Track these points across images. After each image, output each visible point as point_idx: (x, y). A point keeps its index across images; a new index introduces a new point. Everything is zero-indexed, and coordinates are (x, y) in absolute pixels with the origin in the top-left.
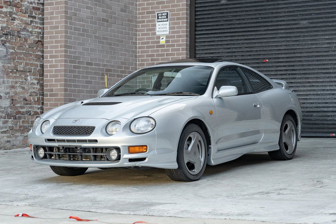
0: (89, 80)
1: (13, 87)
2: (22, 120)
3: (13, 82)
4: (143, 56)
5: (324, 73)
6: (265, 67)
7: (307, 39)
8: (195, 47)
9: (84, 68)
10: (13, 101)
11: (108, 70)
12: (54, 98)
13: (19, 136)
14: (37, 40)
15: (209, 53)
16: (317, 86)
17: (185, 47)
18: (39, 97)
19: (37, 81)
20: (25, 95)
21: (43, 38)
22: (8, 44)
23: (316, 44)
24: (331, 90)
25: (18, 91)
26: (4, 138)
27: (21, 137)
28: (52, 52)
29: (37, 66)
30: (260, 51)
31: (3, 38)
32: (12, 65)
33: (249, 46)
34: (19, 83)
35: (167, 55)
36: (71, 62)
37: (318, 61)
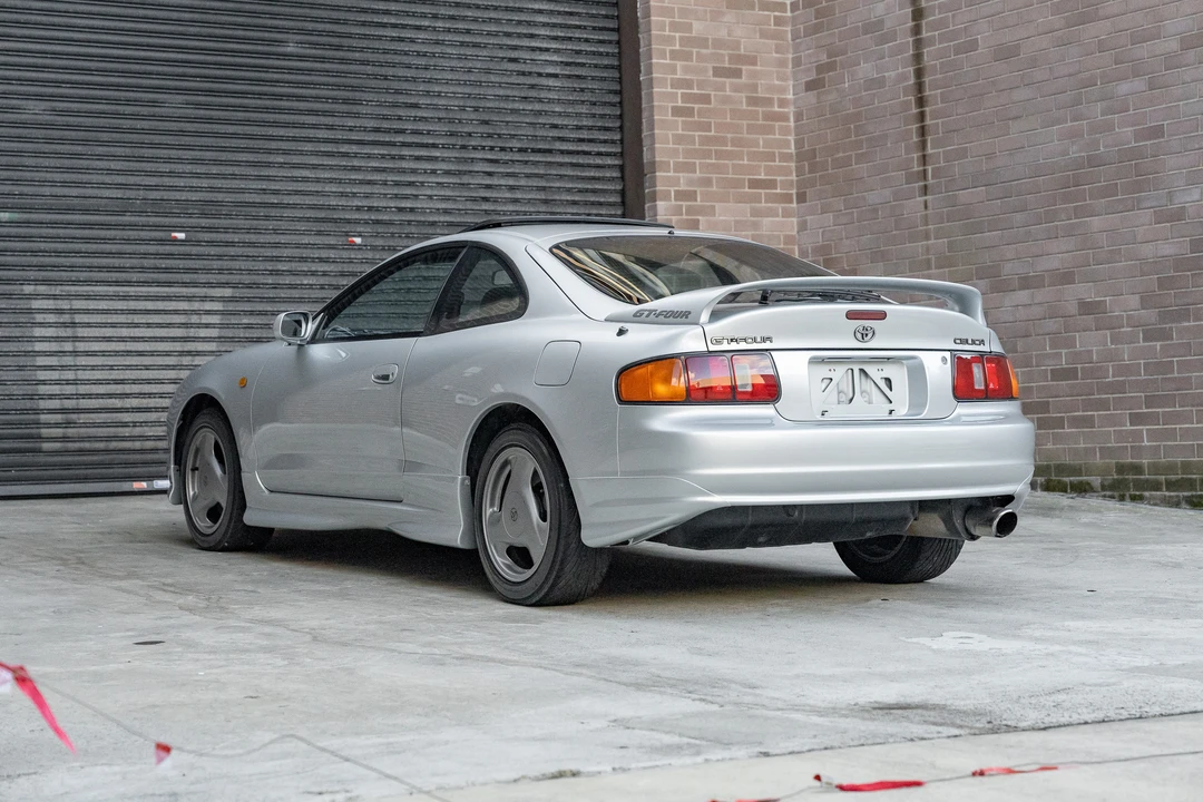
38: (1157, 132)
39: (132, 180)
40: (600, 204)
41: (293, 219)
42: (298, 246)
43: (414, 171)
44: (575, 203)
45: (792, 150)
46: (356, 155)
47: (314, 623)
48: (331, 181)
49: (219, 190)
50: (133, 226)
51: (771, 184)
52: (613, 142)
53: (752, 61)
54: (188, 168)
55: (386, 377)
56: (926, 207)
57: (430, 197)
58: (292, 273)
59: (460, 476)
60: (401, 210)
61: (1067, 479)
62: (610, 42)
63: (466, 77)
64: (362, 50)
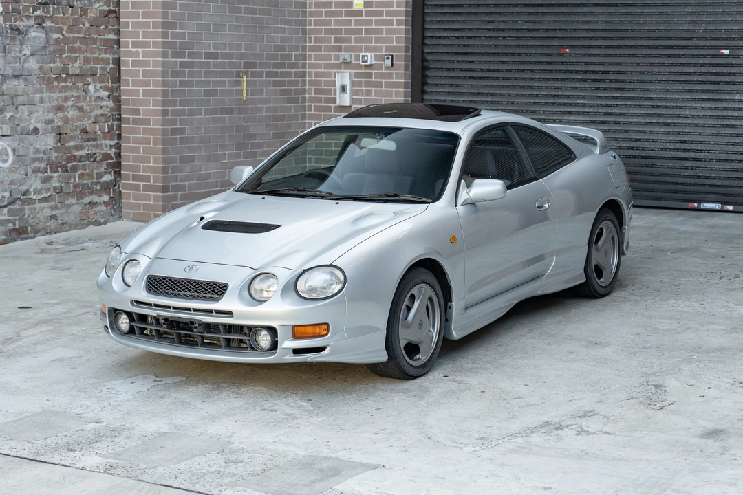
0: (211, 88)
1: (60, 109)
2: (79, 172)
3: (60, 99)
4: (319, 32)
5: (681, 82)
6: (562, 63)
7: (648, 10)
8: (423, 16)
9: (201, 64)
10: (62, 136)
11: (248, 65)
12: (142, 127)
13: (73, 204)
14: (107, 9)
15: (452, 29)
16: (667, 107)
17: (404, 18)
18: (112, 124)
19: (107, 93)
20: (85, 123)
21: (119, 5)
22: (48, 24)
23: (665, 22)
24: (693, 116)
25: (69, 117)
26: (44, 211)
27: (78, 206)
28: (136, 35)
29: (107, 61)
30: (555, 30)
31: (38, 13)
32: (58, 64)
33: (532, 19)
34: (73, 99)
35: (367, 32)
36: (175, 55)
37: (669, 56)
50: (697, 47)
54: (734, 8)
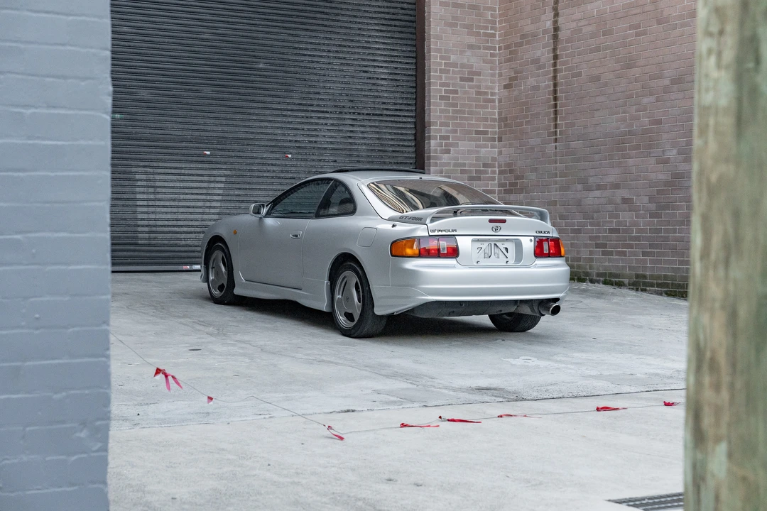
38: (659, 122)
39: (186, 126)
40: (404, 140)
41: (259, 146)
42: (262, 158)
43: (317, 124)
44: (392, 139)
45: (497, 117)
46: (290, 116)
47: (262, 343)
48: (278, 128)
49: (226, 132)
50: (186, 148)
51: (485, 133)
52: (412, 111)
53: (479, 74)
54: (212, 121)
55: (296, 236)
56: (556, 148)
57: (324, 136)
58: (259, 171)
59: (326, 282)
60: (310, 142)
61: (613, 280)
62: (412, 63)
63: (343, 80)
64: (294, 67)
